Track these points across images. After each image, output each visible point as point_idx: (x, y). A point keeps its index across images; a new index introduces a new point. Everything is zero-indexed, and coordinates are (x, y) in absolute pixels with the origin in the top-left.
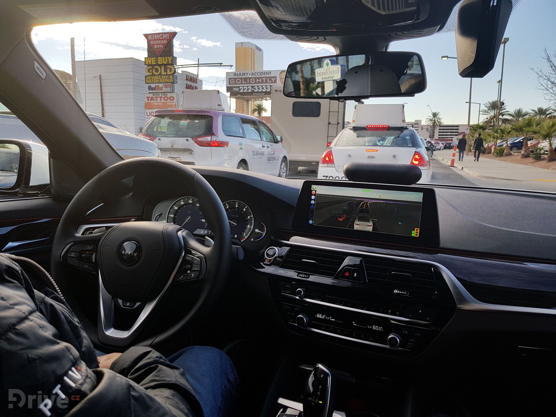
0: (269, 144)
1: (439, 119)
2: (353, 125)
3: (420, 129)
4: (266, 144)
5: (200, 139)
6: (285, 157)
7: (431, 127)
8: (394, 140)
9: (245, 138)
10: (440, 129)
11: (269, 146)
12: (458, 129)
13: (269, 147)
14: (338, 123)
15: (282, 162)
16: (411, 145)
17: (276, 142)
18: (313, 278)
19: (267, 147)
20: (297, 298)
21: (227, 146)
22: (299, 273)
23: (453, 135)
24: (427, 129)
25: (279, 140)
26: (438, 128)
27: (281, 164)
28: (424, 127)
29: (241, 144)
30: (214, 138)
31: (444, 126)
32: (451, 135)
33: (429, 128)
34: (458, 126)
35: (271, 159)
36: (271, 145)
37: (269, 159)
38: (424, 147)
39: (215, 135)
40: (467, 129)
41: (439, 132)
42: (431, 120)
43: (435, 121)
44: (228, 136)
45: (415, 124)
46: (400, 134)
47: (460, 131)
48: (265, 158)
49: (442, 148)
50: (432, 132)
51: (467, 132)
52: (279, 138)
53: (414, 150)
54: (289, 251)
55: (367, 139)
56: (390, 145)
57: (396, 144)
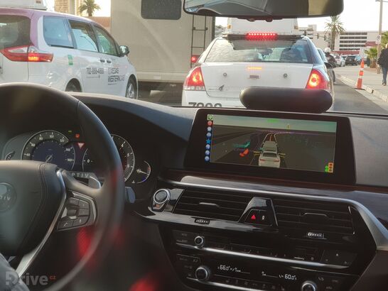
0: (110, 58)
1: (341, 23)
2: (228, 32)
3: (315, 37)
4: (107, 58)
5: (11, 51)
6: (132, 77)
7: (330, 34)
8: (284, 53)
9: (76, 48)
10: (341, 38)
11: (110, 60)
12: (366, 38)
13: (110, 62)
14: (206, 29)
15: (129, 83)
16: (306, 61)
17: (120, 54)
18: (214, 224)
19: (108, 62)
20: (196, 247)
21: (51, 60)
22: (197, 219)
23: (359, 46)
24: (325, 38)
25: (124, 51)
26: (339, 36)
27: (128, 87)
28: (320, 35)
29: (70, 57)
30: (32, 50)
31: (347, 34)
32: (356, 46)
33: (327, 36)
34: (366, 34)
35: (113, 79)
36: (113, 60)
37: (110, 79)
38: (322, 62)
39: (33, 45)
40: (378, 37)
41: (341, 42)
42: (329, 25)
43: (334, 26)
44: (52, 46)
45: (309, 30)
46: (291, 46)
47: (368, 40)
48: (105, 77)
49: (343, 63)
50: (331, 41)
51: (379, 42)
52: (123, 49)
53: (310, 67)
54: (183, 194)
55: (246, 52)
56: (278, 60)
57: (286, 58)
